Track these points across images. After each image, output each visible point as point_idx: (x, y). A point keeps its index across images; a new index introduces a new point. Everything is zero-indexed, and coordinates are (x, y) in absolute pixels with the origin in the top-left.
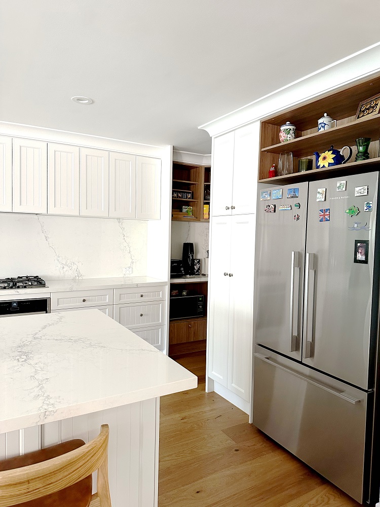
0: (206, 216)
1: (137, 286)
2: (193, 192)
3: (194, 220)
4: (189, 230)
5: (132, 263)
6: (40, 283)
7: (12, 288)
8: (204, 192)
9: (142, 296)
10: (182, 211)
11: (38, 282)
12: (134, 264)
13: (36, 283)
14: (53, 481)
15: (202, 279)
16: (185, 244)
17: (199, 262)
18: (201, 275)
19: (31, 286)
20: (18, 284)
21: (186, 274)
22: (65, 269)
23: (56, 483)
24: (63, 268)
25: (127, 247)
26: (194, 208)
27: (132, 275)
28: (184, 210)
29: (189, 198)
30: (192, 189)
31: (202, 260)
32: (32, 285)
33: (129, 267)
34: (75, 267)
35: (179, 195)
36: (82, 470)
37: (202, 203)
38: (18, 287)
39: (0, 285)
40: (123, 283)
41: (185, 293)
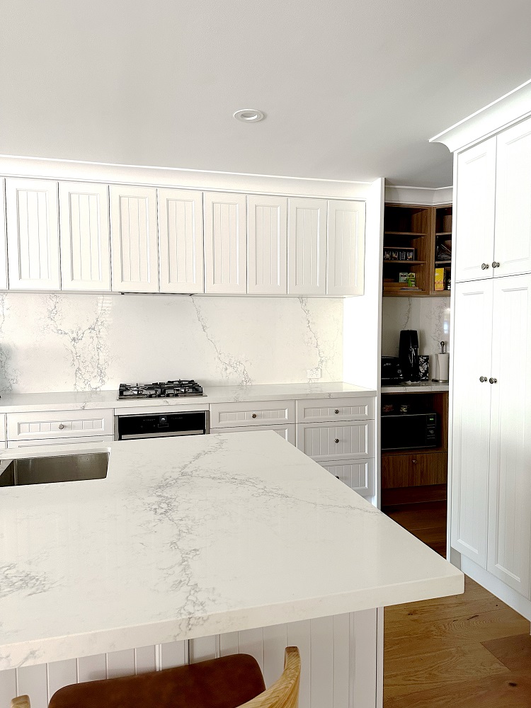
0: (439, 286)
1: (330, 397)
2: (416, 250)
3: (418, 293)
4: (409, 311)
5: (322, 362)
6: (197, 390)
7: (159, 396)
8: (436, 248)
9: (337, 412)
10: (397, 280)
11: (193, 388)
12: (324, 363)
13: (191, 390)
15: (434, 388)
16: (403, 333)
17: (426, 361)
18: (430, 382)
19: (185, 394)
20: (168, 392)
21: (406, 379)
22: (228, 372)
24: (226, 369)
25: (313, 339)
26: (420, 275)
27: (321, 381)
28: (402, 279)
29: (410, 259)
30: (414, 245)
31: (431, 357)
32: (185, 392)
33: (317, 369)
34: (241, 368)
35: (394, 255)
37: (432, 266)
38: (168, 396)
39: (145, 392)
40: (308, 392)
41: (404, 410)
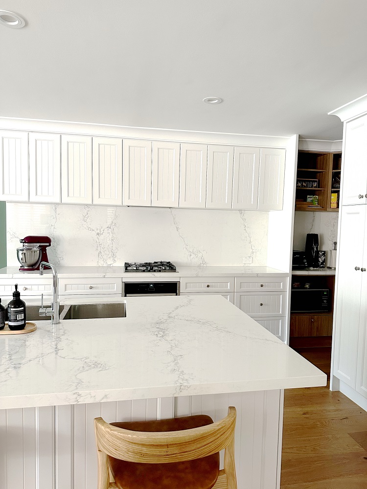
0: (334, 205)
1: (258, 276)
2: (319, 181)
3: (319, 209)
4: (313, 221)
6: (172, 268)
7: (149, 271)
8: (332, 179)
9: (262, 286)
10: (305, 200)
11: (170, 267)
12: (254, 254)
13: (168, 268)
14: (187, 450)
15: (328, 273)
16: (308, 235)
17: (324, 254)
18: (326, 268)
19: (165, 271)
20: (154, 268)
21: (310, 266)
22: (192, 257)
23: (190, 453)
24: (191, 255)
25: (248, 237)
26: (321, 197)
27: (252, 265)
28: (309, 200)
29: (315, 187)
30: (318, 177)
31: (327, 252)
33: (250, 257)
34: (200, 255)
35: (304, 184)
36: (213, 446)
37: (330, 191)
39: (140, 268)
40: (243, 272)
41: (307, 286)
